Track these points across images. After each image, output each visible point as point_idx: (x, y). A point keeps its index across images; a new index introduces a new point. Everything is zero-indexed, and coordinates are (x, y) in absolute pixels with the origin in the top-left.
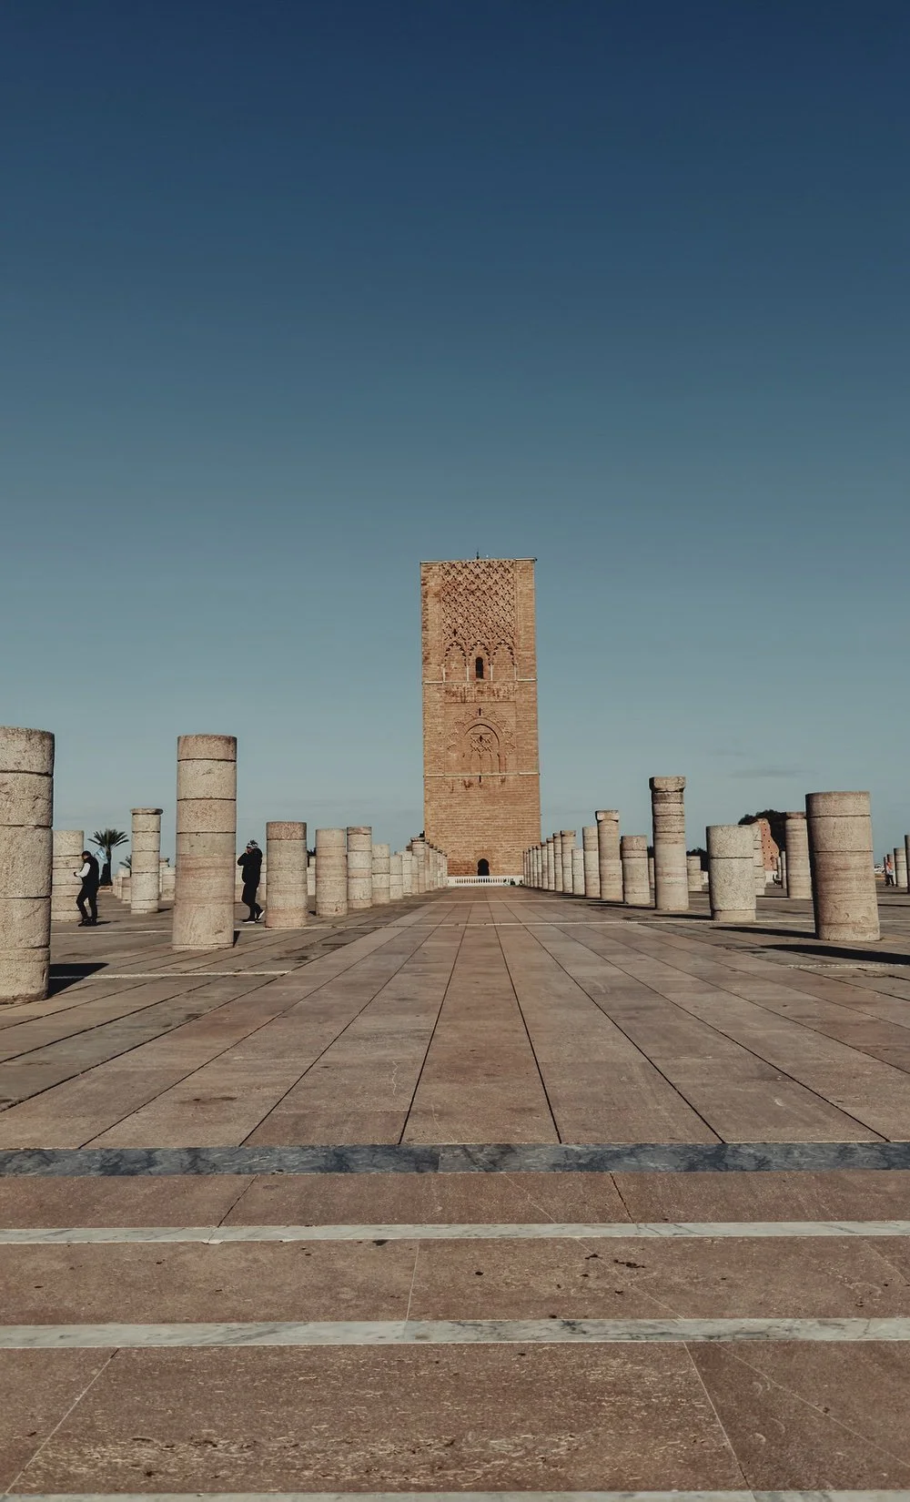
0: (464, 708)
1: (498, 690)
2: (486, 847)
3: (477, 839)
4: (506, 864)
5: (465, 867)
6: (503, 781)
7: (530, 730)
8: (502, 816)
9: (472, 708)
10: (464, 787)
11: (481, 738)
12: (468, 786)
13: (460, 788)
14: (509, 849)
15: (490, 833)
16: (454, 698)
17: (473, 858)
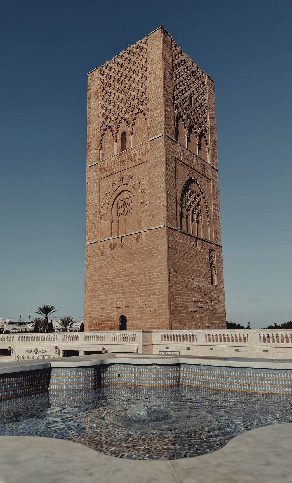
0: (111, 180)
1: (135, 155)
2: (124, 303)
3: (118, 296)
4: (139, 319)
5: (109, 324)
6: (138, 239)
7: (158, 184)
8: (137, 272)
9: (116, 178)
10: (110, 249)
11: (125, 203)
12: (113, 247)
13: (108, 250)
14: (142, 304)
15: (127, 289)
16: (105, 173)
17: (115, 315)
